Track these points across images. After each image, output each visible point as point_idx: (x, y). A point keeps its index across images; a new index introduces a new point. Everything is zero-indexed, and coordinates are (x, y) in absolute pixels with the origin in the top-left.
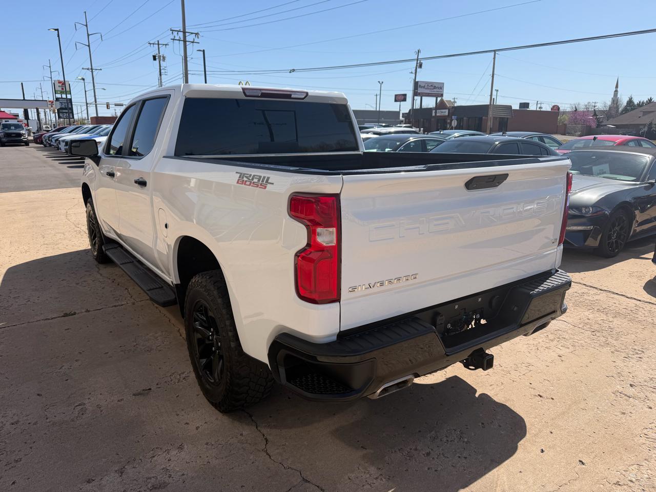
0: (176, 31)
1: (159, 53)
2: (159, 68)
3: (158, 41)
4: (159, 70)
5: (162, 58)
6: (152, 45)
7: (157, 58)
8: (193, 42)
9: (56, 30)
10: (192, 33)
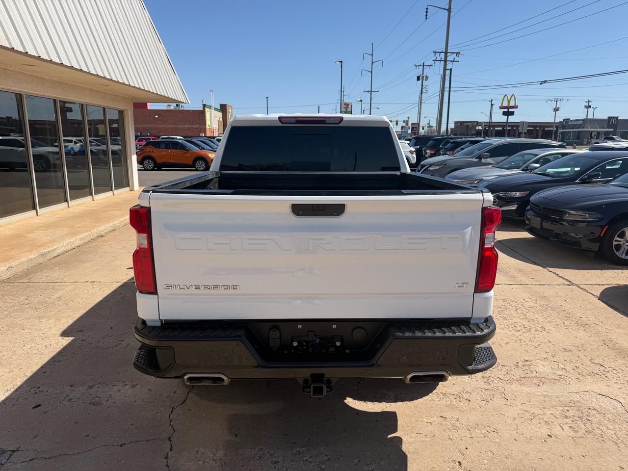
0: (438, 52)
1: (423, 74)
2: (421, 87)
3: (424, 63)
4: (421, 89)
5: (425, 78)
6: (418, 67)
7: (420, 78)
8: (453, 61)
9: (340, 62)
10: (453, 53)
